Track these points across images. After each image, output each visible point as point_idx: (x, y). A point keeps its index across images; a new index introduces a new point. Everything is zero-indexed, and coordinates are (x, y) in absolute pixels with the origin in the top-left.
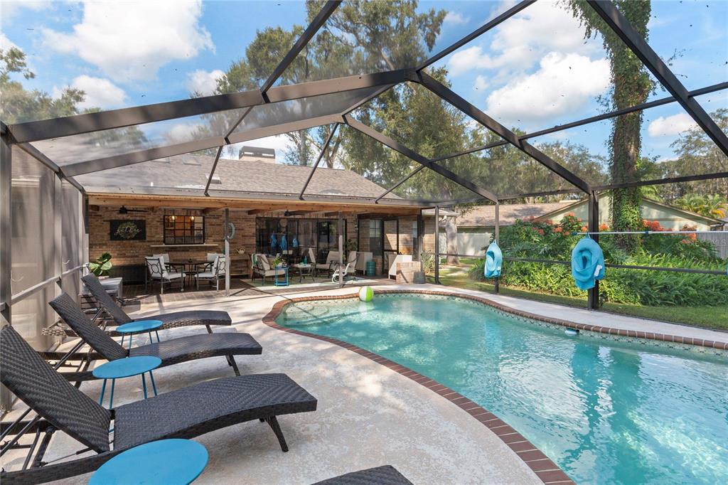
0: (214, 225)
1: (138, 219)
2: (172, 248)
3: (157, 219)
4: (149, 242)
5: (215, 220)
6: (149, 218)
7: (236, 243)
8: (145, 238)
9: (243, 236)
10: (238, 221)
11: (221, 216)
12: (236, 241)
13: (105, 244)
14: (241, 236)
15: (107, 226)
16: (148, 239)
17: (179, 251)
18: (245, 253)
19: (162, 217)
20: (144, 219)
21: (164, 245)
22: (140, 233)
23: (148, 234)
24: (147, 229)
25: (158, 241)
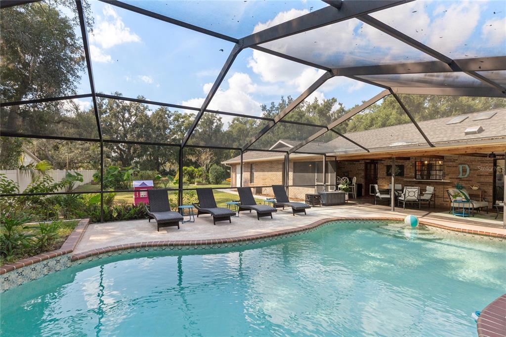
0: (450, 167)
1: (400, 164)
2: (419, 182)
3: (411, 164)
4: (406, 177)
5: (451, 163)
6: (407, 164)
7: (471, 181)
8: (404, 175)
9: (478, 175)
10: (473, 163)
11: (457, 160)
12: (471, 179)
13: (385, 178)
14: (476, 175)
15: (385, 169)
16: (405, 176)
17: (424, 184)
18: (479, 189)
19: (414, 162)
20: (403, 164)
21: (415, 180)
22: (401, 172)
23: (405, 173)
24: (405, 170)
25: (411, 177)
